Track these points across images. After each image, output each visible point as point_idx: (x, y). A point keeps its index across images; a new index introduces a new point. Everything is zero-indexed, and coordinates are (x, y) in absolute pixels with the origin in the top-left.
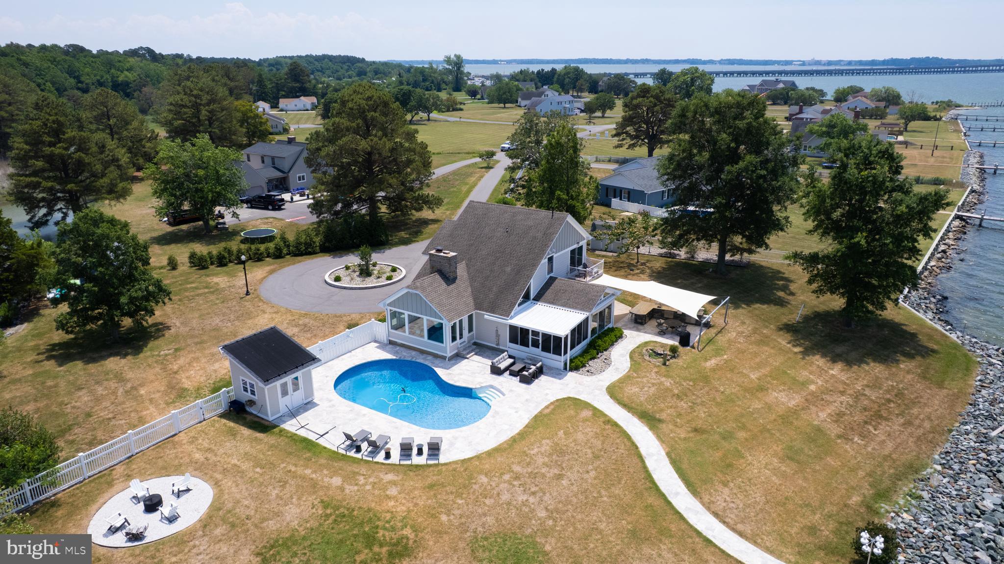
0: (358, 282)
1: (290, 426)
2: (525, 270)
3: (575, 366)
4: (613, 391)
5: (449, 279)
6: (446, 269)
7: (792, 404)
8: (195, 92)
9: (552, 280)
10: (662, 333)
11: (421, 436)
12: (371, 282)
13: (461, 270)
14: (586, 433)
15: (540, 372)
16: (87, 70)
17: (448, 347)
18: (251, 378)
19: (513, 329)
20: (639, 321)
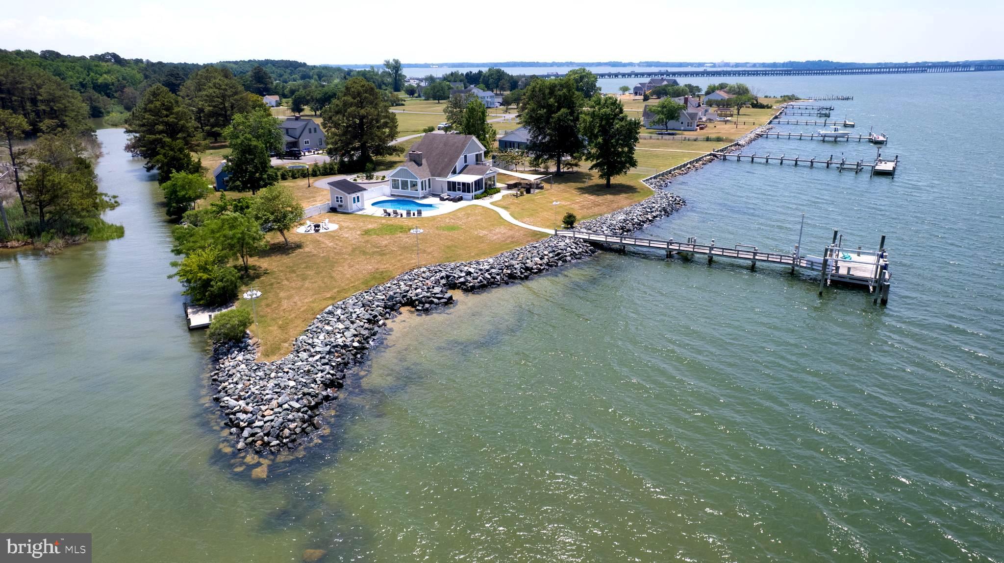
0: (366, 181)
1: (358, 213)
2: (453, 163)
3: (477, 198)
4: (492, 203)
5: (419, 164)
6: (417, 159)
8: (223, 87)
9: (466, 166)
10: (518, 190)
12: (373, 181)
13: (424, 161)
14: (480, 212)
15: (462, 198)
16: (70, 73)
17: (420, 192)
18: (342, 194)
19: (449, 182)
20: (509, 187)
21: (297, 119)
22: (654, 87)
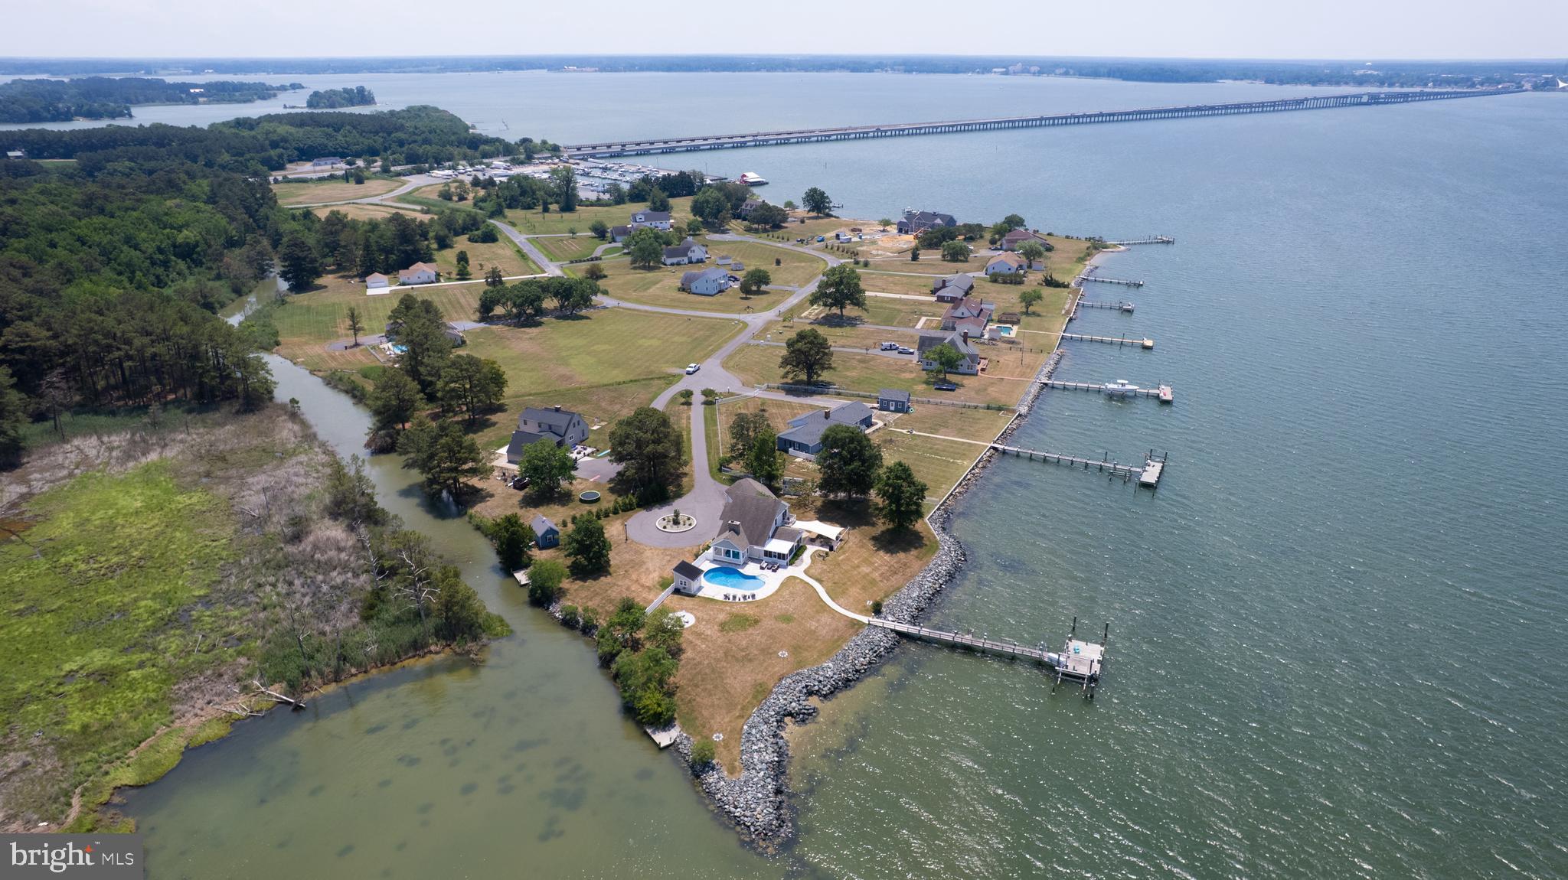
0: (675, 529)
1: (699, 594)
3: (791, 563)
4: (806, 572)
5: (738, 533)
6: (736, 529)
7: (867, 571)
9: (777, 528)
10: (822, 546)
11: (748, 593)
13: (741, 529)
14: (799, 587)
15: (778, 567)
17: (741, 560)
18: (684, 579)
20: (812, 541)
21: (557, 410)
22: (924, 225)
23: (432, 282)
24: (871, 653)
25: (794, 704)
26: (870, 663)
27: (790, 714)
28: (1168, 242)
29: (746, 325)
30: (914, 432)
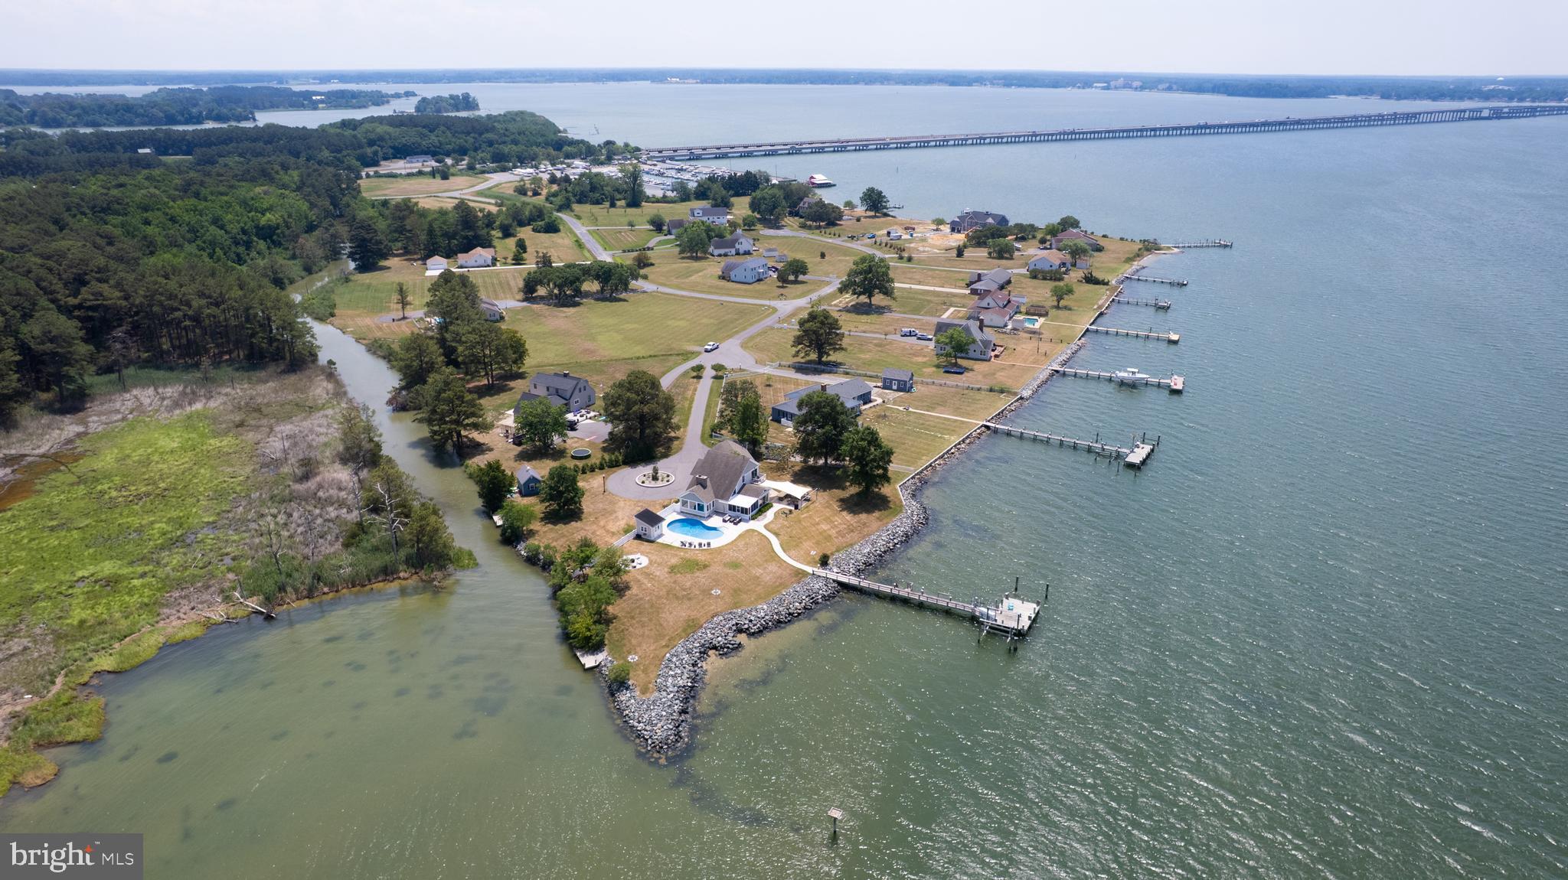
0: (653, 484)
1: (659, 541)
2: (733, 482)
3: (753, 518)
4: (766, 527)
5: (704, 487)
7: (826, 528)
10: (789, 504)
11: (705, 542)
12: (659, 483)
13: (709, 483)
14: (755, 539)
15: (740, 521)
17: (706, 513)
18: (646, 525)
19: (730, 506)
20: (780, 499)
21: (566, 375)
22: (977, 224)
23: (488, 266)
24: (807, 599)
25: (720, 639)
26: (805, 608)
27: (715, 648)
28: (1226, 246)
29: (775, 310)
30: (910, 409)
